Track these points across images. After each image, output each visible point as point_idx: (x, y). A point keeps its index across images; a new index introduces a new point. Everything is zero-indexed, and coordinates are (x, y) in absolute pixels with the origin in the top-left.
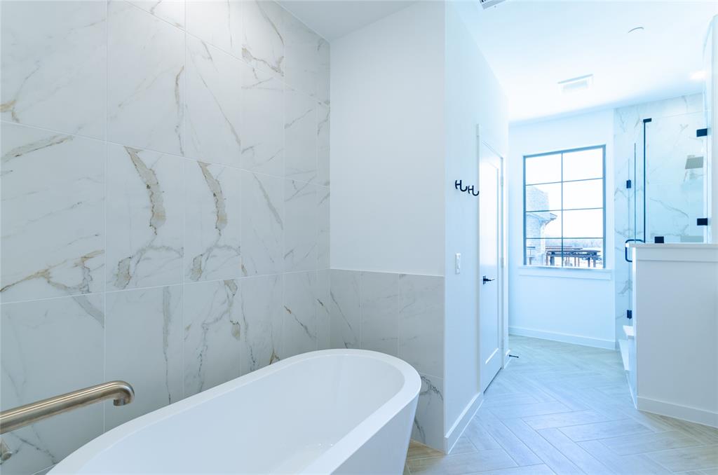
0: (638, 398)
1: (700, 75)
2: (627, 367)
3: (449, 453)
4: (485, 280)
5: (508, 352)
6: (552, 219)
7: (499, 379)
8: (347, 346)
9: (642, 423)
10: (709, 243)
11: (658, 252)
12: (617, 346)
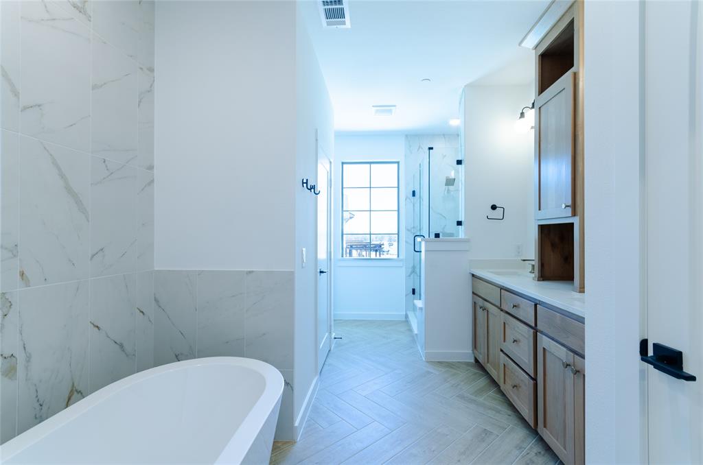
0: (426, 353)
1: (455, 122)
2: (416, 331)
3: (298, 439)
4: (321, 272)
5: (333, 336)
6: (351, 218)
7: (329, 361)
8: (178, 358)
9: (429, 370)
10: (463, 237)
11: (437, 245)
12: (407, 316)
